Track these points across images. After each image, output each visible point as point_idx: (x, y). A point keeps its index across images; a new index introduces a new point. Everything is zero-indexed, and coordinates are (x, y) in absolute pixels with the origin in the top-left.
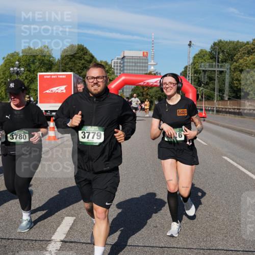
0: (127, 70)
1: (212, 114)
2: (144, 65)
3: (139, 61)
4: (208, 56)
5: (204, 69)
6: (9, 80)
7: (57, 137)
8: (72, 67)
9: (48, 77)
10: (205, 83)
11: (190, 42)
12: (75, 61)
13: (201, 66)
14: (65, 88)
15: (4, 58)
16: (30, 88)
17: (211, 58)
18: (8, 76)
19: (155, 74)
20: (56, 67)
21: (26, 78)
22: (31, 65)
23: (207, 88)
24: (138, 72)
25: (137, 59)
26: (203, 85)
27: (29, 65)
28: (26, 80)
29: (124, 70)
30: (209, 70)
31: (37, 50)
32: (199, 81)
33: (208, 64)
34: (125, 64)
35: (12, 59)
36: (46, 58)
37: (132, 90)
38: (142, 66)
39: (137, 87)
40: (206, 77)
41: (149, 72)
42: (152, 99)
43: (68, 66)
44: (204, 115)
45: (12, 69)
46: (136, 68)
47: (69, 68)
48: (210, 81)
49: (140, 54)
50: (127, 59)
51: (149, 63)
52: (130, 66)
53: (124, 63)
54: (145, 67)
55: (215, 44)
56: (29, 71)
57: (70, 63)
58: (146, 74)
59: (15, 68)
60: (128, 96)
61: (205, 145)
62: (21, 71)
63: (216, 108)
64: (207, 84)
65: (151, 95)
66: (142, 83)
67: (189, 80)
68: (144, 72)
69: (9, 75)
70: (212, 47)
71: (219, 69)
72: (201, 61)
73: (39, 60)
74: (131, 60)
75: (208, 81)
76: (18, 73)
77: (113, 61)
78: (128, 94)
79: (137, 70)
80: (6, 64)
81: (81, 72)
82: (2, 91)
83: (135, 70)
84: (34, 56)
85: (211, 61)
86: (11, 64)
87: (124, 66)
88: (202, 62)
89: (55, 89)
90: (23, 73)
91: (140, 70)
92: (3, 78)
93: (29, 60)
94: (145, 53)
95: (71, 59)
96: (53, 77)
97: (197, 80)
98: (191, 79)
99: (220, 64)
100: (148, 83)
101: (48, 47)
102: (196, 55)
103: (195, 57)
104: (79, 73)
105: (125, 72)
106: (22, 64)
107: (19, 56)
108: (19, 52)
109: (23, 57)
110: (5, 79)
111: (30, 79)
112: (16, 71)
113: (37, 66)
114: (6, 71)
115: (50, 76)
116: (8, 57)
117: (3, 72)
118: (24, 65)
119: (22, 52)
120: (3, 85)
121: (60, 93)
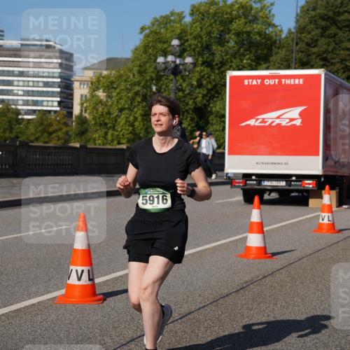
6: (154, 88)
7: (269, 251)
8: (324, 53)
9: (255, 82)
12: (335, 35)
14: (301, 114)
15: (143, 29)
16: (211, 113)
18: (152, 79)
20: (283, 53)
21: (200, 85)
22: (214, 47)
27: (208, 47)
28: (198, 90)
31: (232, 5)
35: (162, 31)
36: (257, 27)
43: (315, 50)
45: (161, 60)
47: (319, 55)
56: (208, 64)
57: (323, 41)
59: (170, 58)
62: (184, 64)
69: (154, 75)
73: (238, 34)
76: (176, 71)
80: (146, 48)
82: (136, 119)
84: (223, 23)
86: (159, 46)
89: (271, 117)
92: (138, 83)
93: (209, 33)
95: (324, 29)
96: (267, 82)
106: (190, 45)
107: (183, 23)
108: (182, 13)
109: (192, 27)
110: (143, 87)
111: (210, 86)
112: (173, 65)
113: (231, 51)
114: (148, 65)
115: (259, 81)
116: (153, 25)
117: (140, 66)
118: (194, 50)
119: (192, 10)
120: (138, 102)
121: (285, 127)
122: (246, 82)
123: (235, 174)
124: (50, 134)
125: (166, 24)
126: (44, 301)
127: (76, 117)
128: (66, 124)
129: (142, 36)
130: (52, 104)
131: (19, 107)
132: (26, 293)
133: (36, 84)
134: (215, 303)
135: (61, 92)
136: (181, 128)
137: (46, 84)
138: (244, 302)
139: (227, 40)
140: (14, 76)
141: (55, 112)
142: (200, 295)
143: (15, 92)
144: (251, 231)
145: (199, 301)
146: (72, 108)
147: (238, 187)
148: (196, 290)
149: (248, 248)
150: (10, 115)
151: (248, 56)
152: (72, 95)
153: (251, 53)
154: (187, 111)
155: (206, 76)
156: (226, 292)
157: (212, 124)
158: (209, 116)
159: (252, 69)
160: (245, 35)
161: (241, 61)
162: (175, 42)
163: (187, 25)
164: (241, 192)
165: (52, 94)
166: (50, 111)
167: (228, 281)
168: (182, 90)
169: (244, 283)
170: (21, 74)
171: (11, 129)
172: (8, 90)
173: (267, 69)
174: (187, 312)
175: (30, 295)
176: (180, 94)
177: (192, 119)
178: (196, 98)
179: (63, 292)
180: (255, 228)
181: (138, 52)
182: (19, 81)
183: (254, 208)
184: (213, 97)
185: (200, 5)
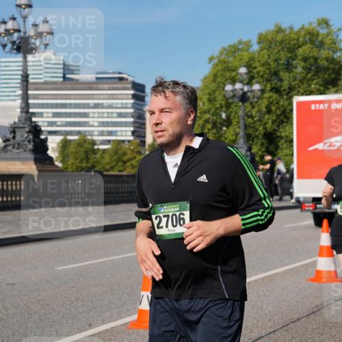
6: (224, 116)
7: (339, 275)
15: (211, 59)
16: (281, 137)
18: (221, 107)
21: (269, 111)
22: (282, 74)
27: (276, 74)
28: (267, 117)
31: (299, 32)
35: (231, 59)
36: (324, 53)
45: (229, 87)
56: (276, 90)
59: (238, 86)
62: (252, 91)
69: (223, 103)
73: (305, 60)
76: (244, 98)
80: (215, 76)
84: (292, 50)
86: (228, 74)
90: (260, 98)
92: (208, 111)
93: (276, 60)
101: (327, 23)
106: (258, 72)
107: (250, 51)
108: (250, 41)
109: (259, 54)
110: (213, 115)
111: (278, 112)
112: (241, 92)
113: (299, 77)
114: (217, 93)
116: (221, 54)
117: (210, 94)
118: (262, 76)
119: (260, 39)
120: (209, 130)
122: (313, 107)
123: (304, 198)
124: (125, 162)
125: (234, 52)
126: (118, 326)
127: (149, 146)
128: (139, 153)
129: (211, 66)
130: (126, 134)
131: (95, 138)
132: (100, 318)
133: (110, 115)
134: (286, 328)
135: (134, 122)
136: (251, 153)
137: (120, 115)
138: (314, 327)
139: (294, 65)
140: (89, 108)
141: (129, 141)
142: (270, 320)
143: (91, 123)
144: (321, 255)
145: (269, 325)
146: (144, 137)
147: (308, 211)
148: (266, 315)
149: (318, 272)
150: (86, 145)
151: (315, 81)
152: (144, 124)
153: (319, 78)
154: (257, 137)
155: (275, 102)
156: (296, 316)
157: (282, 149)
158: (279, 141)
159: (321, 93)
160: (312, 60)
161: (310, 86)
162: (243, 70)
163: (254, 53)
164: (311, 215)
165: (126, 124)
166: (124, 141)
167: (298, 306)
168: (251, 117)
169: (315, 307)
170: (96, 106)
171: (87, 159)
172: (84, 122)
173: (336, 93)
174: (257, 337)
175: (104, 320)
176: (250, 120)
177: (262, 144)
178: (266, 123)
179: (135, 317)
180: (325, 251)
181: (207, 80)
182: (94, 113)
183: (323, 232)
184: (282, 122)
185: (267, 33)
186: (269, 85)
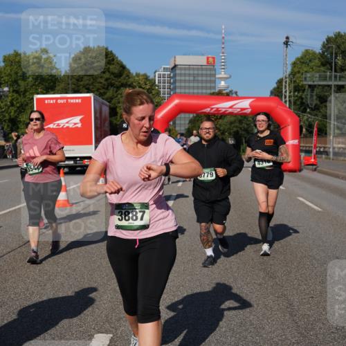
0: (181, 87)
1: (326, 158)
2: (208, 79)
3: (200, 72)
4: (317, 61)
5: (310, 83)
8: (87, 84)
9: (52, 102)
10: (313, 107)
11: (287, 38)
13: (305, 78)
14: (81, 120)
16: (20, 121)
17: (323, 65)
19: (228, 94)
20: (62, 85)
21: (12, 105)
22: (19, 82)
23: (316, 115)
24: (200, 91)
25: (198, 69)
26: (308, 110)
27: (16, 82)
28: (11, 108)
29: (175, 88)
30: (319, 85)
32: (302, 103)
33: (317, 75)
34: (178, 78)
37: (191, 121)
38: (206, 82)
39: (198, 116)
40: (315, 97)
41: (217, 91)
42: (224, 137)
43: (82, 83)
44: (313, 160)
46: (196, 85)
47: (84, 87)
48: (322, 103)
49: (202, 61)
50: (181, 69)
51: (217, 76)
52: (185, 81)
53: (175, 75)
54: (211, 81)
55: (329, 40)
56: (17, 92)
58: (213, 94)
60: (183, 132)
61: (319, 212)
62: (3, 92)
63: (334, 148)
64: (316, 108)
65: (222, 128)
66: (208, 110)
67: (286, 102)
68: (209, 91)
70: (324, 46)
71: (336, 83)
72: (305, 69)
74: (187, 72)
75: (319, 103)
77: (157, 74)
78: (183, 128)
79: (198, 88)
81: (105, 93)
83: (193, 88)
85: (322, 68)
87: (175, 82)
88: (306, 72)
89: (63, 122)
90: (7, 96)
91: (202, 88)
94: (211, 60)
96: (59, 101)
97: (298, 103)
98: (290, 101)
99: (338, 74)
100: (218, 108)
102: (298, 59)
103: (294, 64)
104: (101, 95)
105: (178, 91)
106: (4, 80)
109: (5, 69)
111: (18, 105)
113: (30, 84)
115: (54, 101)
119: (4, 59)
121: (72, 128)
122: (46, 102)
154: (5, 121)
161: (37, 89)
173: (54, 94)
177: (8, 126)
178: (10, 113)
184: (21, 112)
185: (9, 55)
186: (11, 89)
